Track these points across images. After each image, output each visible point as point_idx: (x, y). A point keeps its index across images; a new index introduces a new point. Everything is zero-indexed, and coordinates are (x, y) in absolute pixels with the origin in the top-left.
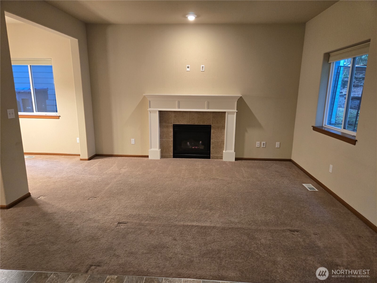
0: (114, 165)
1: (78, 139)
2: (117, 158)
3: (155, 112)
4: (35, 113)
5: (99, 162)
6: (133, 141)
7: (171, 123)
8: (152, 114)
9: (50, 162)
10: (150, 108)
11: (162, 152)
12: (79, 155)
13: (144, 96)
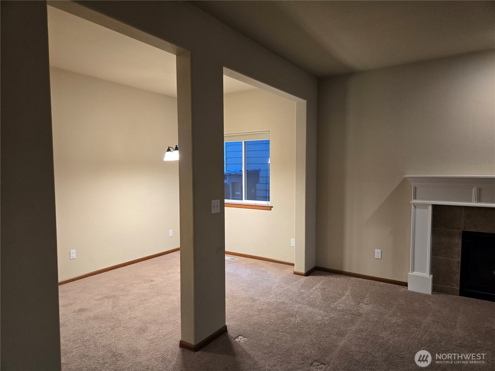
0: (347, 293)
1: (293, 240)
2: (348, 278)
3: (425, 206)
4: (245, 201)
5: (321, 282)
6: (378, 253)
7: (459, 229)
8: (417, 210)
9: (255, 270)
10: (415, 199)
11: (434, 281)
12: (293, 265)
13: (405, 179)
